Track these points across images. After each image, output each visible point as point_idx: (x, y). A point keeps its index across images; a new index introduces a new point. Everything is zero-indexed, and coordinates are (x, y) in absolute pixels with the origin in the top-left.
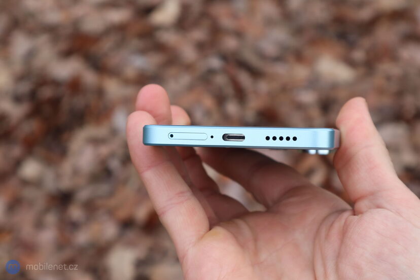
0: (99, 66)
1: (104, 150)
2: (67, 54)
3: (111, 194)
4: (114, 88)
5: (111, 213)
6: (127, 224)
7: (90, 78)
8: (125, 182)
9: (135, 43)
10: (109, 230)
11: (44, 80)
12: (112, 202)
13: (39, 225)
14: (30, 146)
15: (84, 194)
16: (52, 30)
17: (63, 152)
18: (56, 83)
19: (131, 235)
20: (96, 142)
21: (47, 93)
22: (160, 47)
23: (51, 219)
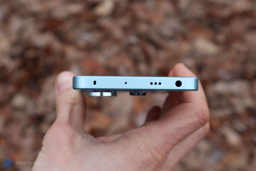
0: (63, 38)
4: (71, 53)
9: (85, 25)
11: (29, 46)
13: (23, 135)
16: (35, 15)
18: (36, 48)
21: (31, 54)
22: (100, 29)
23: (30, 131)
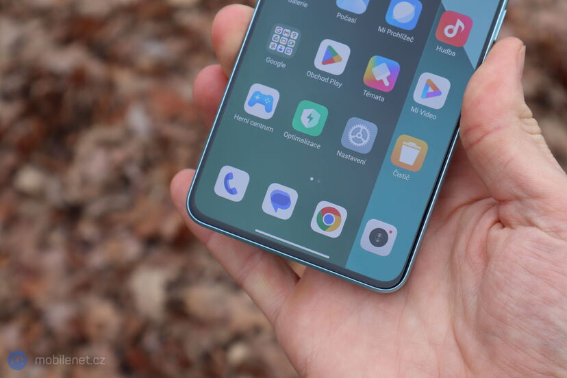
1: (118, 155)
2: (66, 41)
3: (131, 206)
5: (132, 228)
6: (152, 241)
7: (96, 69)
8: (148, 191)
10: (131, 248)
12: (133, 216)
14: (26, 152)
15: (96, 208)
17: (69, 158)
19: (157, 253)
20: (108, 145)
